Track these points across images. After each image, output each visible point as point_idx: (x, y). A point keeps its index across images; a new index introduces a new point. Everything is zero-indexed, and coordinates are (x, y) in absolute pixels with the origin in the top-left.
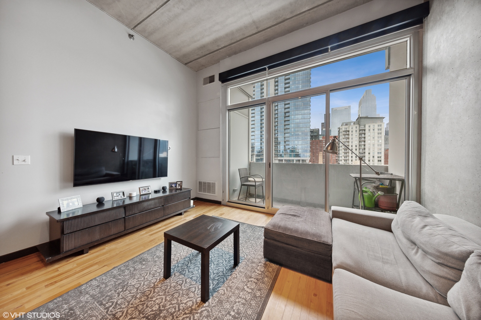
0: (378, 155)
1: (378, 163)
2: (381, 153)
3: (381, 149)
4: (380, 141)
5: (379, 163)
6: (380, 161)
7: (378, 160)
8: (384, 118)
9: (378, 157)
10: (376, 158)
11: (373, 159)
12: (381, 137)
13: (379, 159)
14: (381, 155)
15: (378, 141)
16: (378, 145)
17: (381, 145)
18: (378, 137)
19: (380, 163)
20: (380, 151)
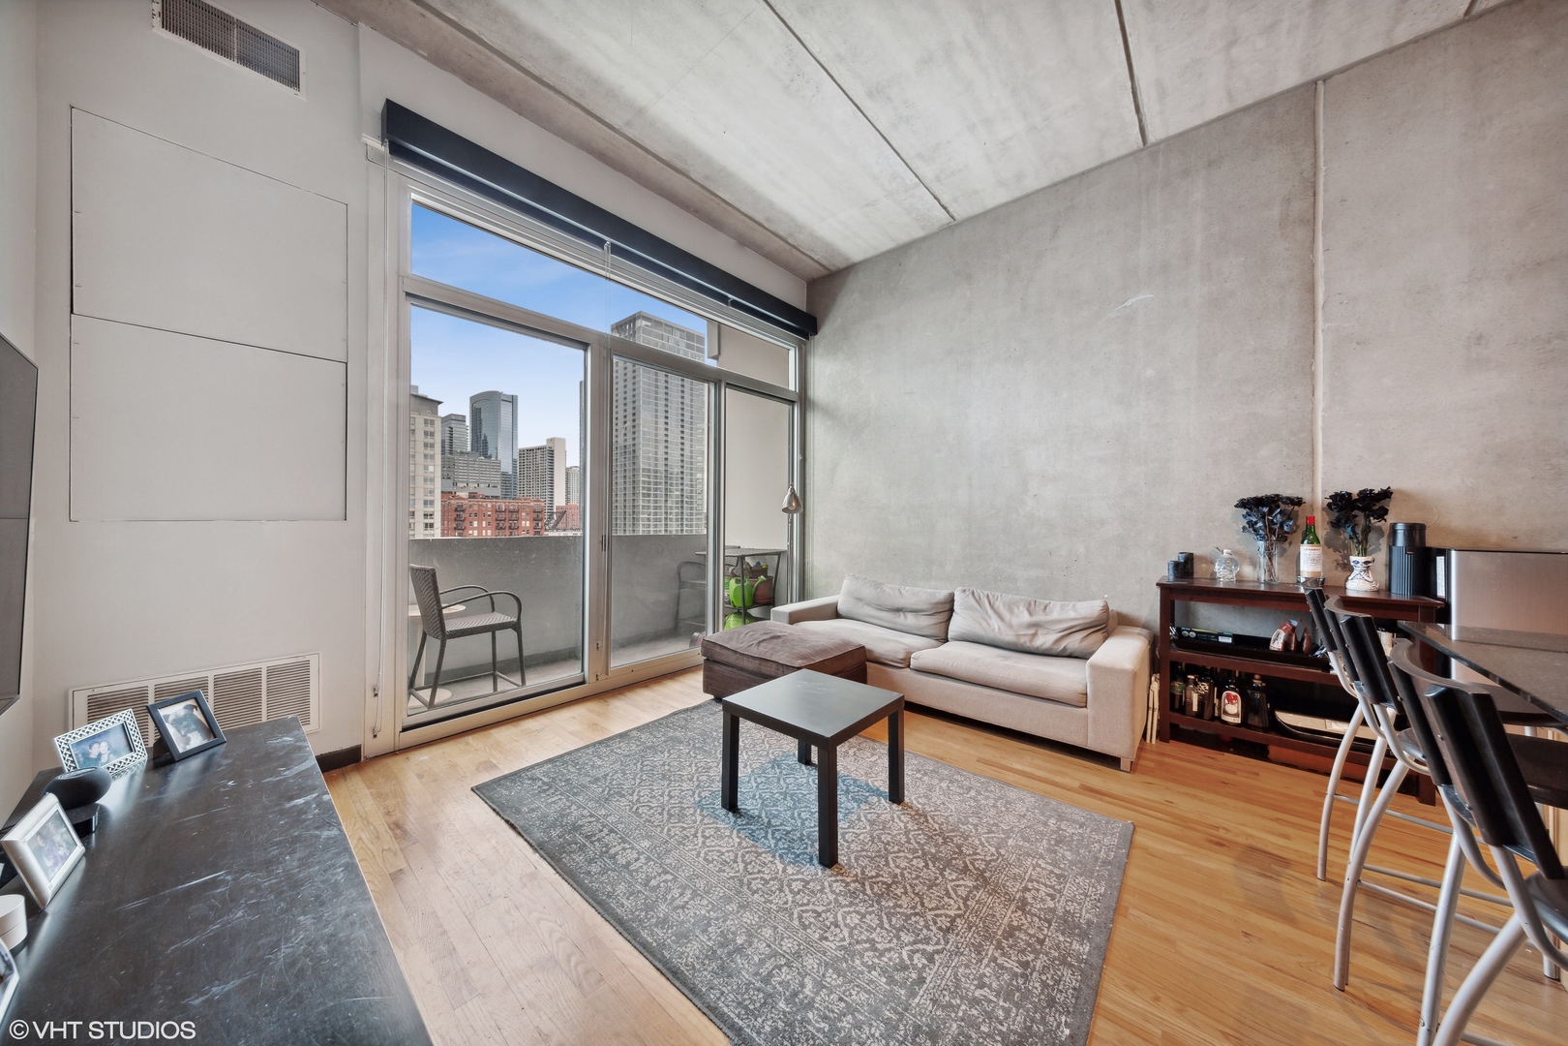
0: (426, 509)
1: (426, 532)
2: (432, 503)
3: (432, 492)
4: (431, 469)
5: (429, 532)
6: (432, 525)
7: (426, 524)
8: (440, 403)
9: (426, 515)
10: (419, 516)
11: (411, 521)
12: (432, 457)
13: (429, 521)
14: (432, 510)
15: (426, 468)
16: (425, 480)
17: (432, 480)
18: (426, 456)
19: (432, 532)
20: (429, 498)
